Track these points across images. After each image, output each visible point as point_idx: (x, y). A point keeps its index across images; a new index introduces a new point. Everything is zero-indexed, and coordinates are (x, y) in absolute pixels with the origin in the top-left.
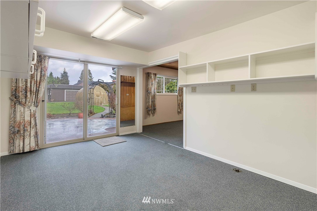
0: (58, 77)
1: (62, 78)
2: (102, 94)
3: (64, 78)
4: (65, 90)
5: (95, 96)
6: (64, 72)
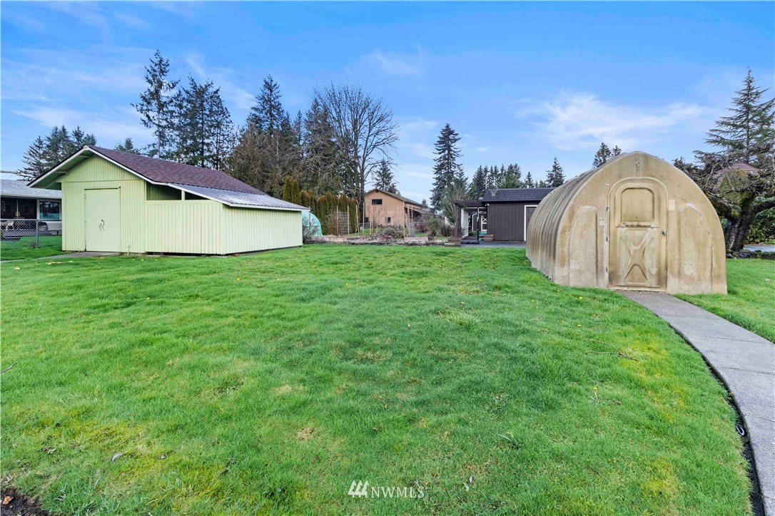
0: (541, 182)
2: (672, 207)
3: (555, 182)
4: (525, 206)
5: (617, 221)
6: (555, 167)
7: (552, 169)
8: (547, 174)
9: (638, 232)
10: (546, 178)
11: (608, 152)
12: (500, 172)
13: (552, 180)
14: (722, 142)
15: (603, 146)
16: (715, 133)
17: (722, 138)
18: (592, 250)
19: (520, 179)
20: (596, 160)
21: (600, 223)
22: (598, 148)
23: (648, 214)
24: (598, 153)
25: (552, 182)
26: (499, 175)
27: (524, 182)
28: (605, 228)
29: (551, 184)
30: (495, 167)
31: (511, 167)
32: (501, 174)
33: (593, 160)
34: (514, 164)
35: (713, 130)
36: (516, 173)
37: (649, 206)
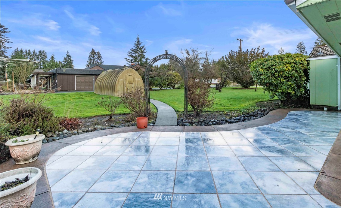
0: (59, 62)
1: (65, 62)
2: (136, 80)
3: (68, 62)
4: (75, 76)
5: (127, 83)
6: (67, 55)
7: (66, 56)
8: (63, 58)
9: (131, 85)
10: (63, 60)
11: (95, 53)
12: (33, 54)
13: (66, 61)
14: (131, 56)
15: (93, 50)
16: (130, 53)
17: (132, 55)
18: (123, 89)
19: (47, 59)
20: (90, 55)
21: (124, 83)
22: (91, 51)
23: (133, 81)
24: (91, 53)
25: (66, 62)
26: (32, 55)
27: (49, 61)
28: (125, 84)
29: (66, 63)
30: (29, 51)
31: (40, 52)
32: (34, 55)
33: (89, 56)
34: (42, 50)
35: (130, 52)
36: (44, 56)
37: (132, 79)
